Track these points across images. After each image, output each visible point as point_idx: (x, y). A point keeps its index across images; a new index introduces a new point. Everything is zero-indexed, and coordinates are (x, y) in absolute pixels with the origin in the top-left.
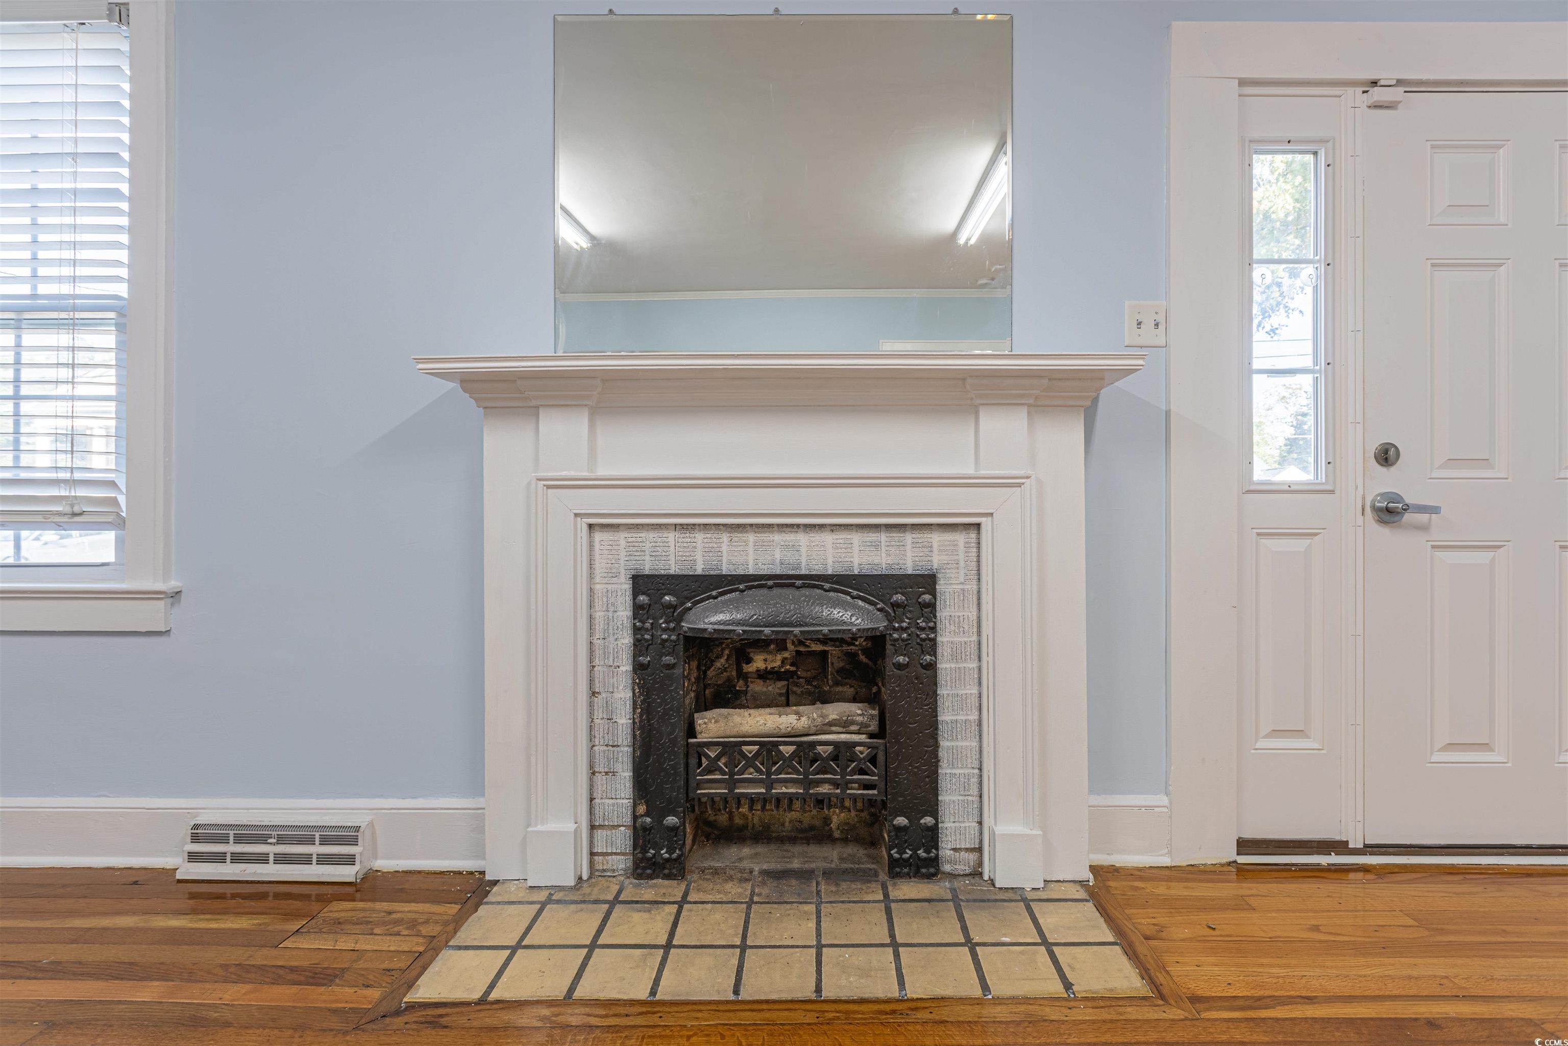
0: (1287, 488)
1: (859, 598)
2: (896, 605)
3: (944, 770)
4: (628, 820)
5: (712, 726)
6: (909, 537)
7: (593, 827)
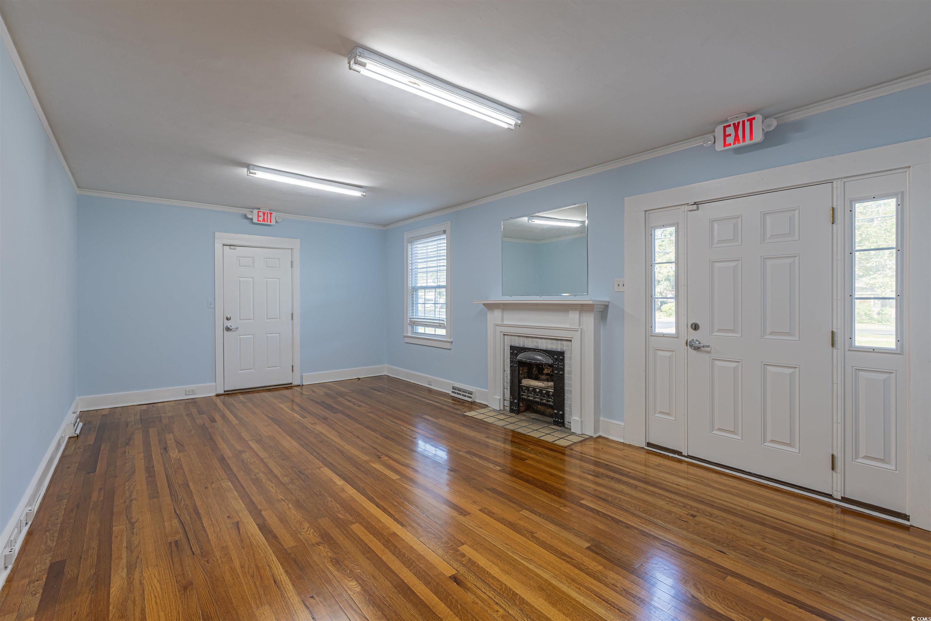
0: (663, 335)
1: (548, 356)
2: (555, 359)
3: (566, 402)
4: (509, 400)
5: (525, 382)
6: (559, 342)
7: (504, 400)
